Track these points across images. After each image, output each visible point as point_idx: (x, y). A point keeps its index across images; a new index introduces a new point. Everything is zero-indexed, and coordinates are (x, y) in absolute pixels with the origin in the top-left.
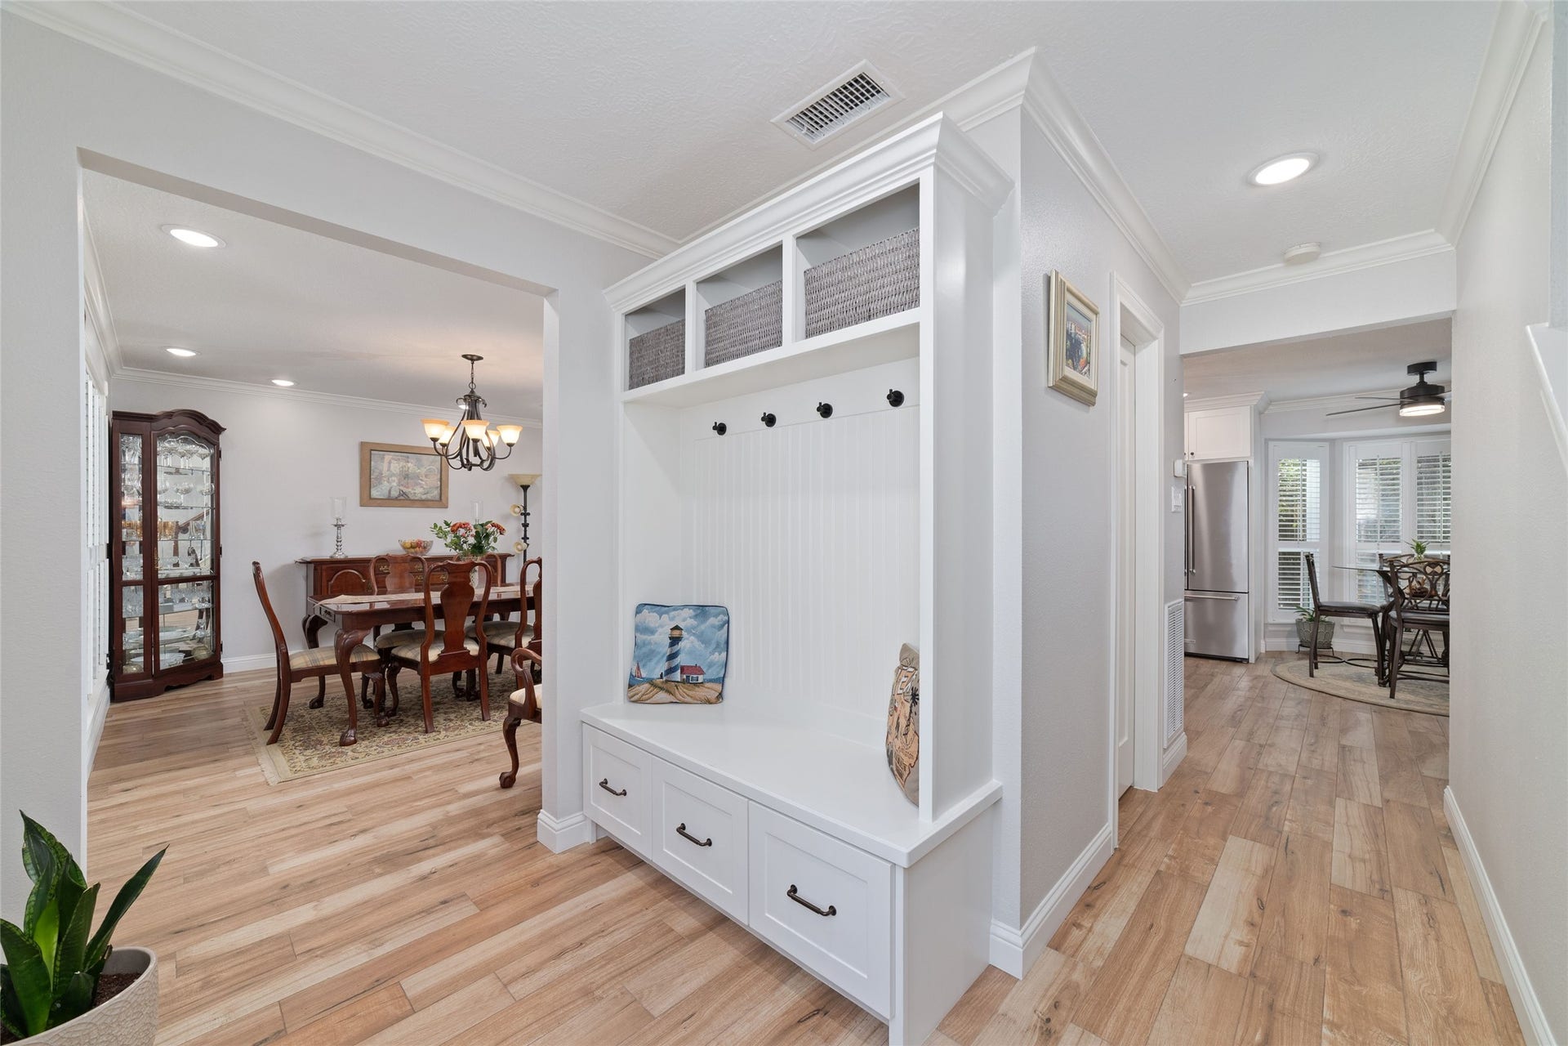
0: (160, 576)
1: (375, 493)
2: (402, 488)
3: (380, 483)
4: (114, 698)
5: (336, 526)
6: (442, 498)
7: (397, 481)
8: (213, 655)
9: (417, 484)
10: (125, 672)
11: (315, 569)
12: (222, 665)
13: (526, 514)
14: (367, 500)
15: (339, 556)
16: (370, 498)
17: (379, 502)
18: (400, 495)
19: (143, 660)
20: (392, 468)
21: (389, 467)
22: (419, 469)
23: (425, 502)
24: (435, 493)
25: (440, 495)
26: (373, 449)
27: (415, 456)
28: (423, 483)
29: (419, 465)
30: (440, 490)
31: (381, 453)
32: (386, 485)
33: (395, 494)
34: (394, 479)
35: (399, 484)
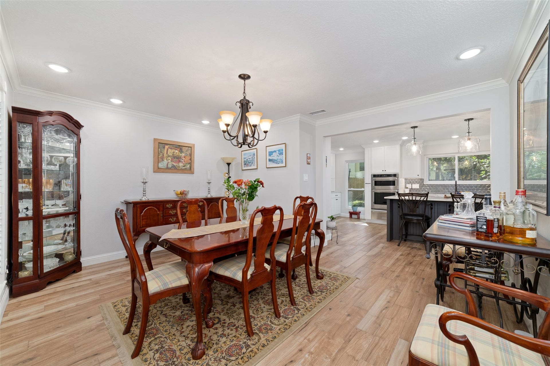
0: (44, 214)
1: (161, 165)
2: (173, 163)
3: (163, 160)
4: (13, 294)
5: (143, 182)
6: (191, 169)
7: (171, 160)
8: (75, 258)
9: (180, 161)
10: (20, 276)
11: (134, 207)
12: (81, 264)
14: (157, 170)
15: (144, 199)
17: (162, 170)
18: (172, 167)
19: (32, 266)
20: (169, 153)
21: (167, 152)
22: (181, 153)
23: (183, 171)
24: (188, 166)
25: (191, 167)
26: (160, 142)
27: (179, 147)
28: (183, 161)
29: (181, 151)
30: (191, 165)
31: (164, 145)
32: (165, 161)
33: (170, 166)
34: (170, 158)
35: (172, 161)
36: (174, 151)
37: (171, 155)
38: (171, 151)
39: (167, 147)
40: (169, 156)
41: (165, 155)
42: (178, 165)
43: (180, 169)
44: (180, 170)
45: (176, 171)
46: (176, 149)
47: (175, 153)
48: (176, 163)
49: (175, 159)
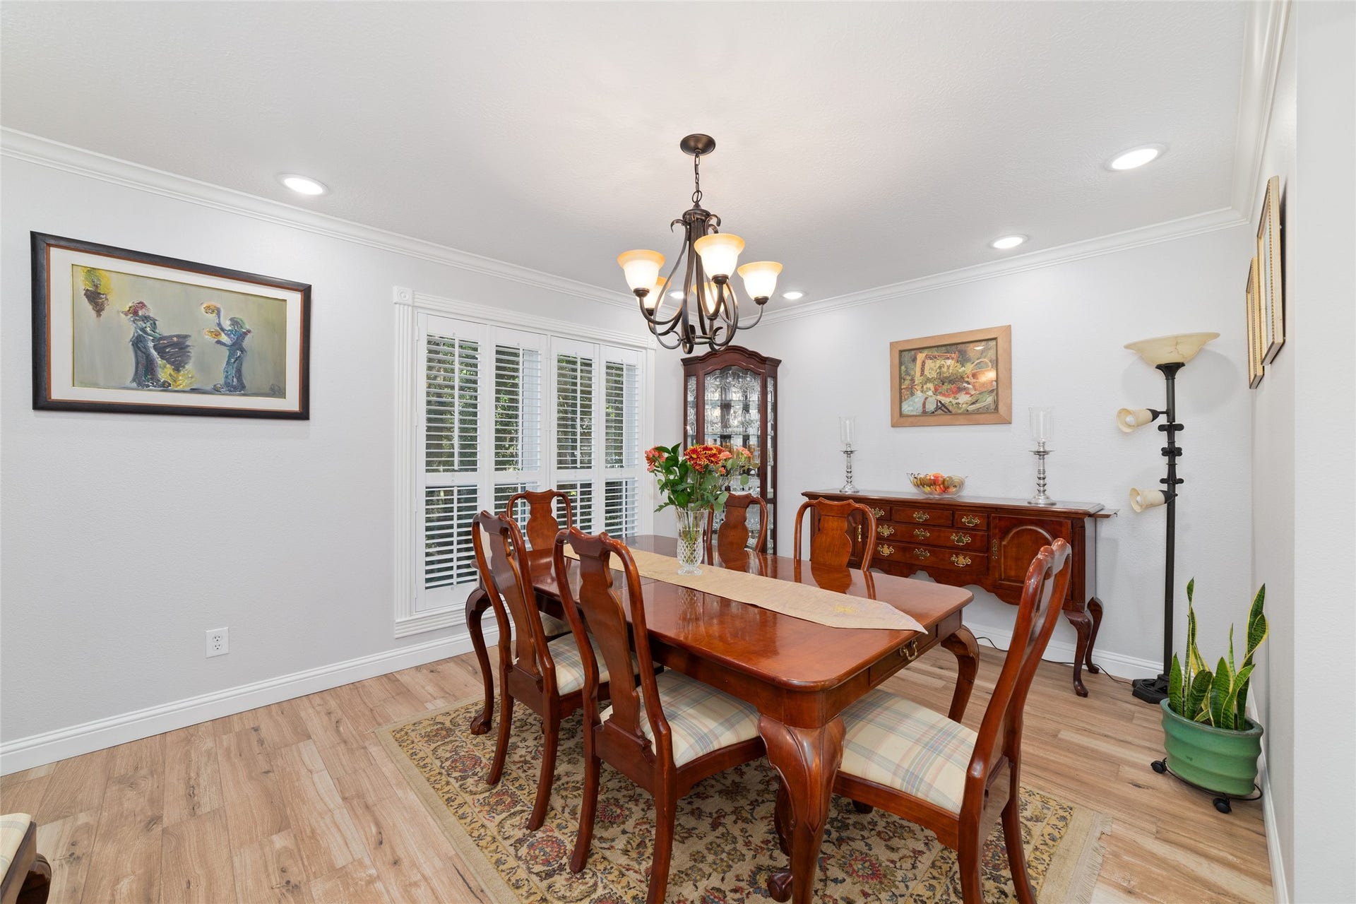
1: (907, 407)
2: (939, 398)
3: (912, 394)
5: (845, 452)
6: (1000, 407)
7: (933, 389)
9: (960, 390)
13: (1172, 428)
14: (900, 419)
15: (848, 490)
16: (901, 415)
17: (911, 419)
18: (937, 408)
20: (926, 372)
21: (923, 370)
22: (963, 366)
23: (972, 417)
24: (989, 400)
25: (996, 403)
26: (902, 349)
27: (956, 348)
28: (970, 386)
29: (963, 359)
30: (997, 394)
31: (913, 352)
32: (919, 396)
33: (931, 407)
34: (930, 385)
35: (936, 391)
36: (943, 362)
37: (934, 375)
38: (932, 365)
39: (921, 357)
40: (928, 380)
41: (918, 379)
42: (954, 402)
43: (960, 412)
44: (960, 414)
45: (947, 418)
46: (949, 355)
47: (945, 369)
48: (948, 396)
49: (946, 386)
